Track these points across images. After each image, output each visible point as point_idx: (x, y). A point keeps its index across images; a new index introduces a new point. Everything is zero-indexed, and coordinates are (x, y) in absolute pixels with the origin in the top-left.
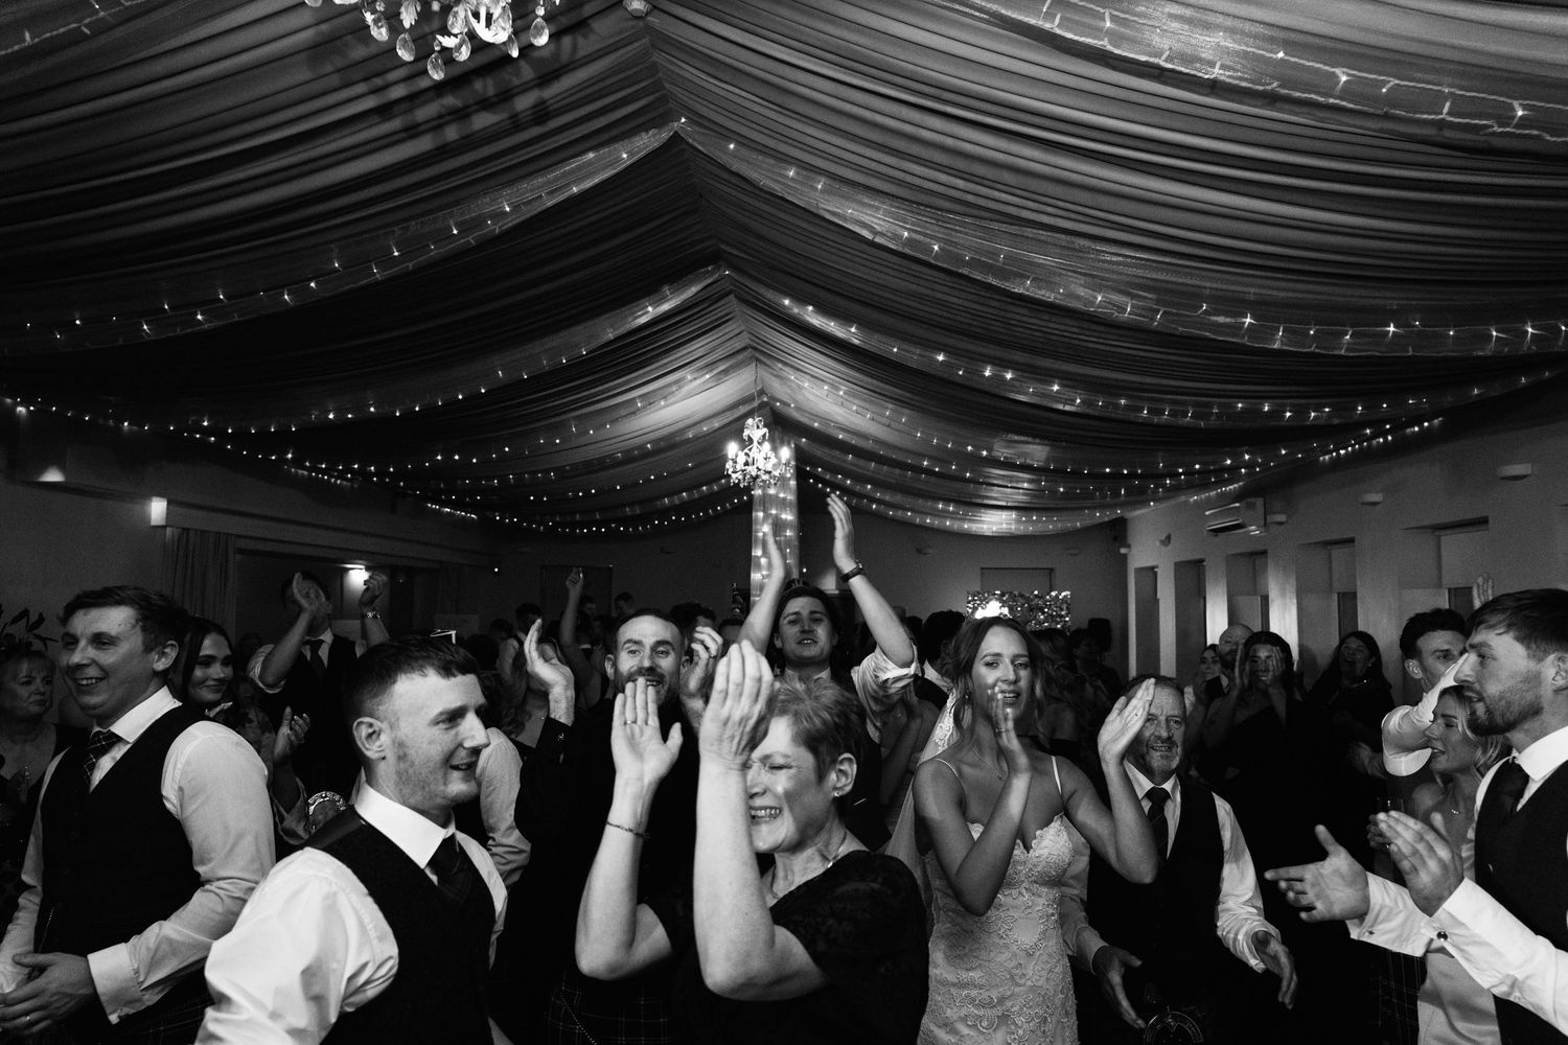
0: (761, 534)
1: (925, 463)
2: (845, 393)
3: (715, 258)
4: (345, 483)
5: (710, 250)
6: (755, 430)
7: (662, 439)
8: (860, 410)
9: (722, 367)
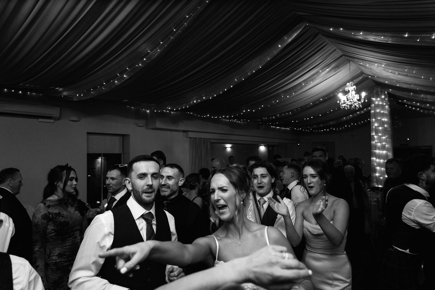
0: (374, 127)
2: (385, 65)
4: (241, 122)
6: (351, 88)
7: (326, 96)
8: (393, 71)
9: (333, 66)
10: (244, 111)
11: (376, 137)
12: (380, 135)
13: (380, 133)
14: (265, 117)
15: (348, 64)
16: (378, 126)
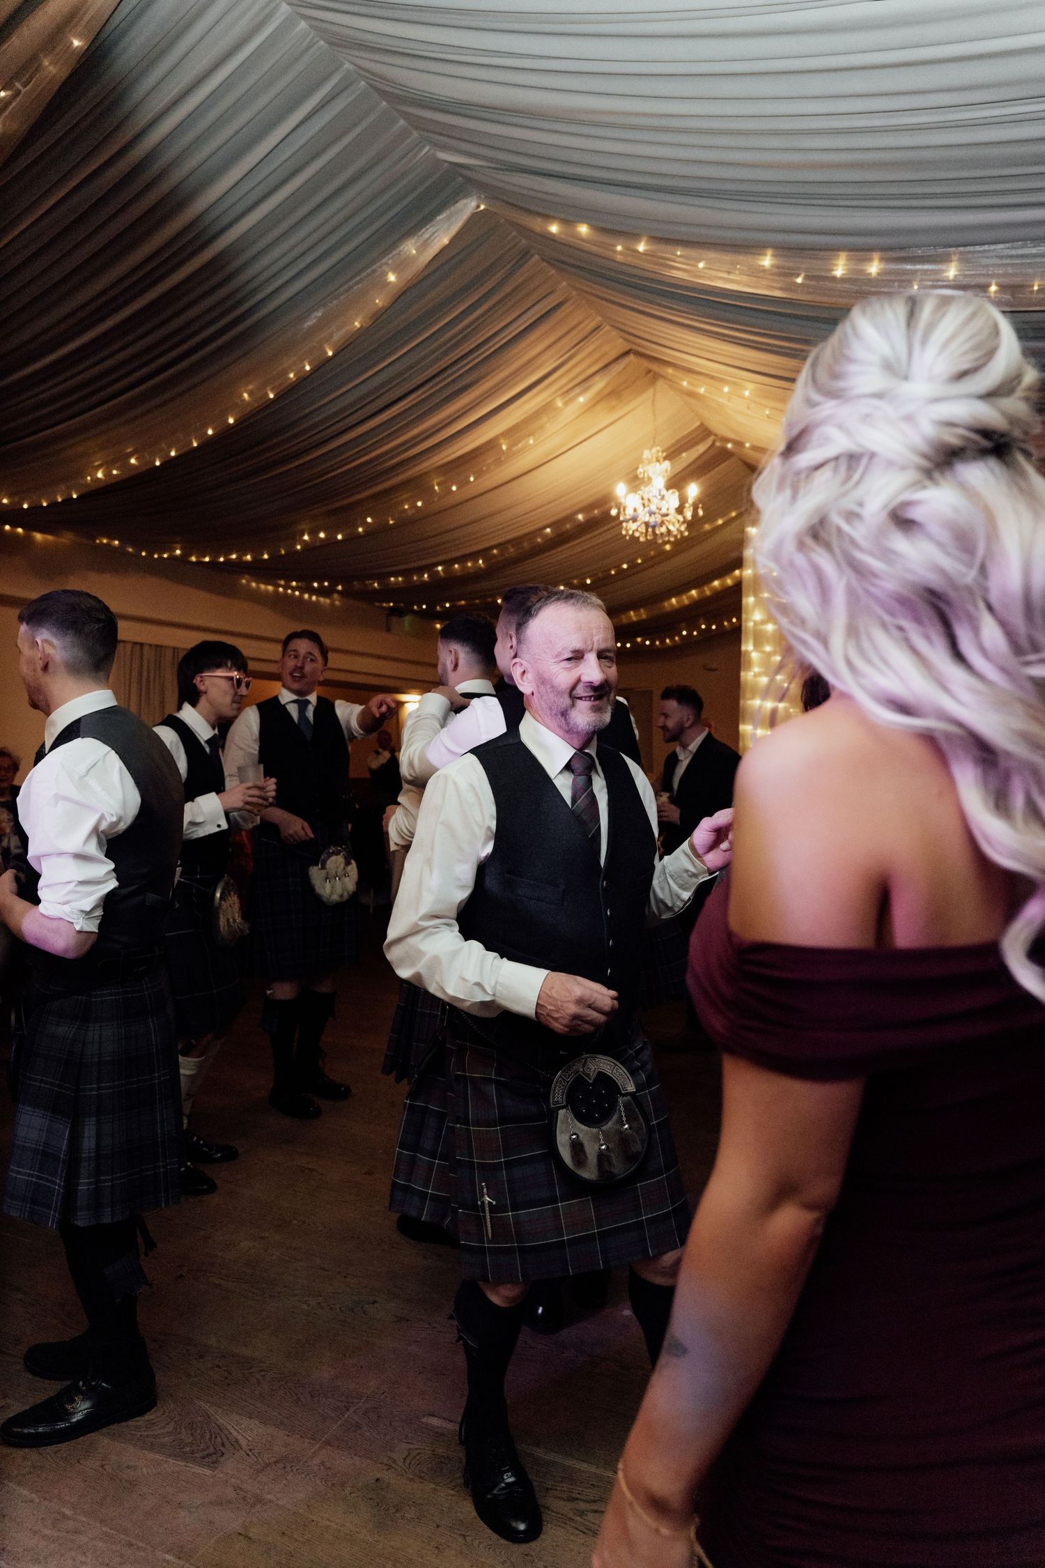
2: (752, 393)
6: (655, 467)
9: (599, 384)
10: (306, 537)
11: (755, 656)
12: (768, 649)
13: (768, 642)
14: (396, 576)
15: (652, 390)
16: (763, 622)
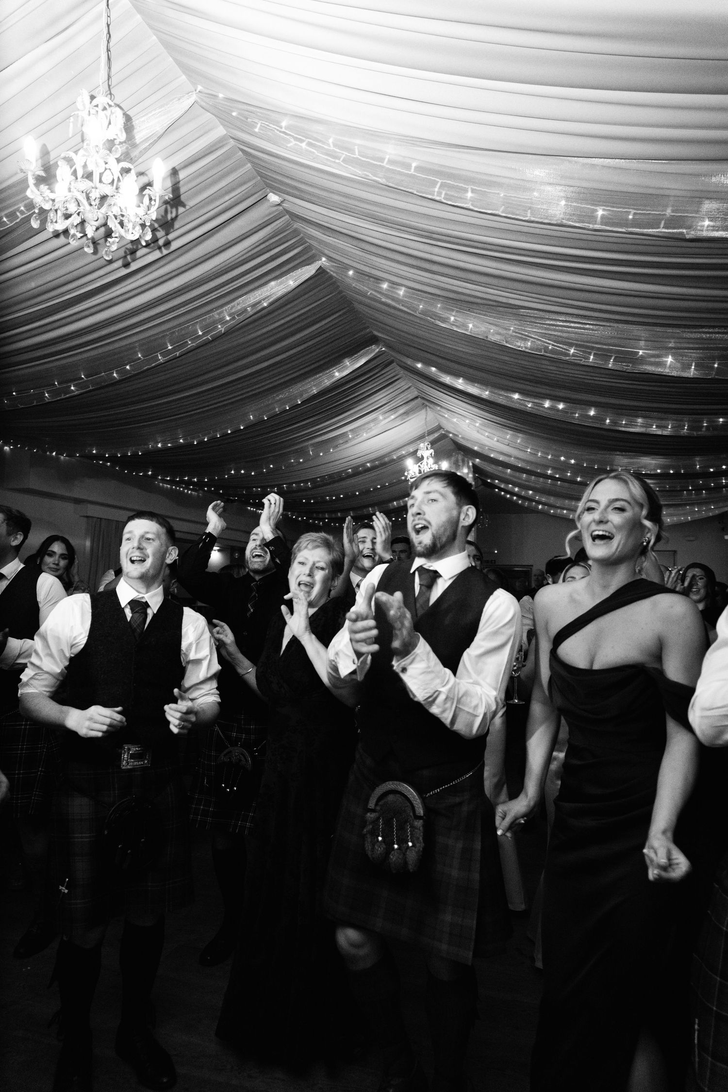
1: (549, 472)
3: (374, 340)
5: (369, 335)
6: (426, 451)
7: (376, 459)
8: (490, 435)
9: (402, 411)
10: (233, 472)
14: (257, 487)
15: (423, 411)
